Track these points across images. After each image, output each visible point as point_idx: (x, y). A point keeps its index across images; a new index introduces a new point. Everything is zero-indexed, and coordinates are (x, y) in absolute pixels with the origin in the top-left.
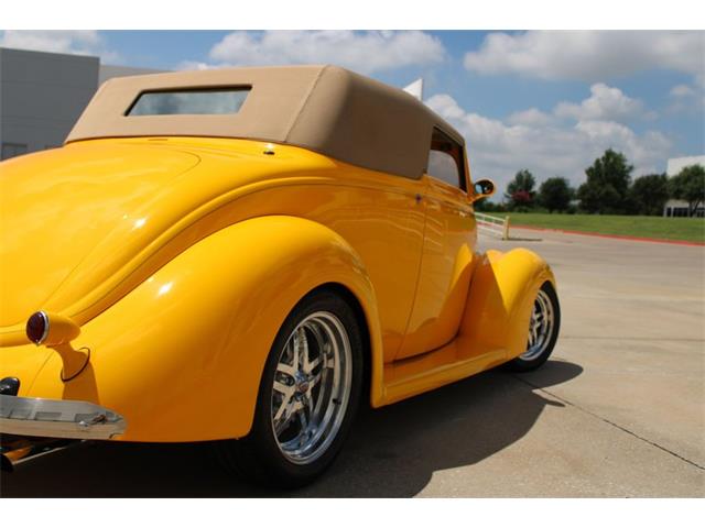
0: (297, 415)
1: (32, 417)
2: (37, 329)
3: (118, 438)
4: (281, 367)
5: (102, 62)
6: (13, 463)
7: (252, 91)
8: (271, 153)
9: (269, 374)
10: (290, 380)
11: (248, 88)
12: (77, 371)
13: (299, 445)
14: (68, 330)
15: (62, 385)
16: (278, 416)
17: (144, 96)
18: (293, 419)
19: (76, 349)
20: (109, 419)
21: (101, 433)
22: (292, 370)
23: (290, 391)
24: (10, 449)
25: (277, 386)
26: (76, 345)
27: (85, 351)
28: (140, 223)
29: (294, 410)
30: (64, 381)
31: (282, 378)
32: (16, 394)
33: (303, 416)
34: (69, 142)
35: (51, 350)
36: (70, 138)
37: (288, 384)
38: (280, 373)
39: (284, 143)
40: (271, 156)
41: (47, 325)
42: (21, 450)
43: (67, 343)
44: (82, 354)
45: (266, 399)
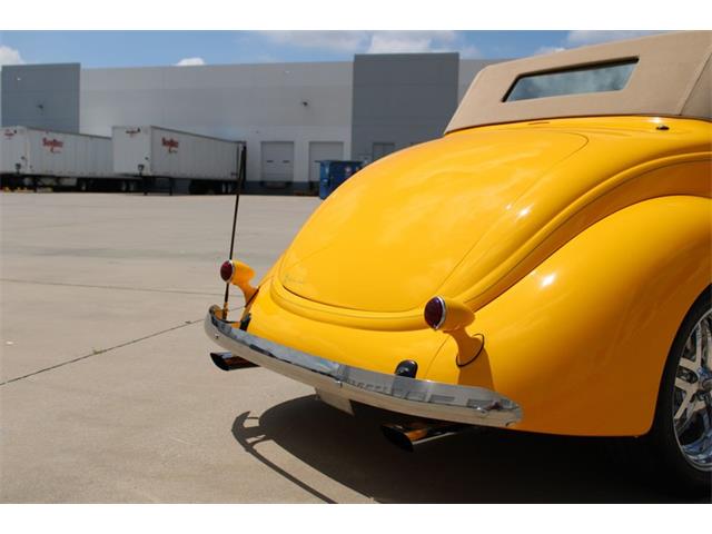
0: (698, 415)
1: (427, 400)
2: (435, 314)
3: (513, 427)
4: (684, 362)
5: (461, 58)
6: (414, 443)
7: (638, 64)
8: (665, 128)
9: (671, 369)
10: (692, 377)
11: (634, 60)
12: (472, 357)
13: (701, 449)
14: (464, 316)
15: (458, 370)
16: (678, 416)
17: (521, 80)
18: (694, 419)
19: (471, 336)
20: (505, 407)
21: (497, 420)
22: (695, 366)
23: (692, 389)
24: (409, 430)
25: (679, 383)
26: (471, 330)
27: (480, 337)
28: (524, 212)
29: (696, 410)
30: (460, 366)
31: (683, 374)
32: (414, 377)
33: (706, 416)
34: (448, 133)
35: (447, 335)
36: (449, 128)
37: (690, 381)
38: (681, 368)
39: (680, 116)
40: (665, 132)
41: (444, 310)
42: (419, 432)
43: (462, 330)
44: (477, 340)
45: (667, 397)
